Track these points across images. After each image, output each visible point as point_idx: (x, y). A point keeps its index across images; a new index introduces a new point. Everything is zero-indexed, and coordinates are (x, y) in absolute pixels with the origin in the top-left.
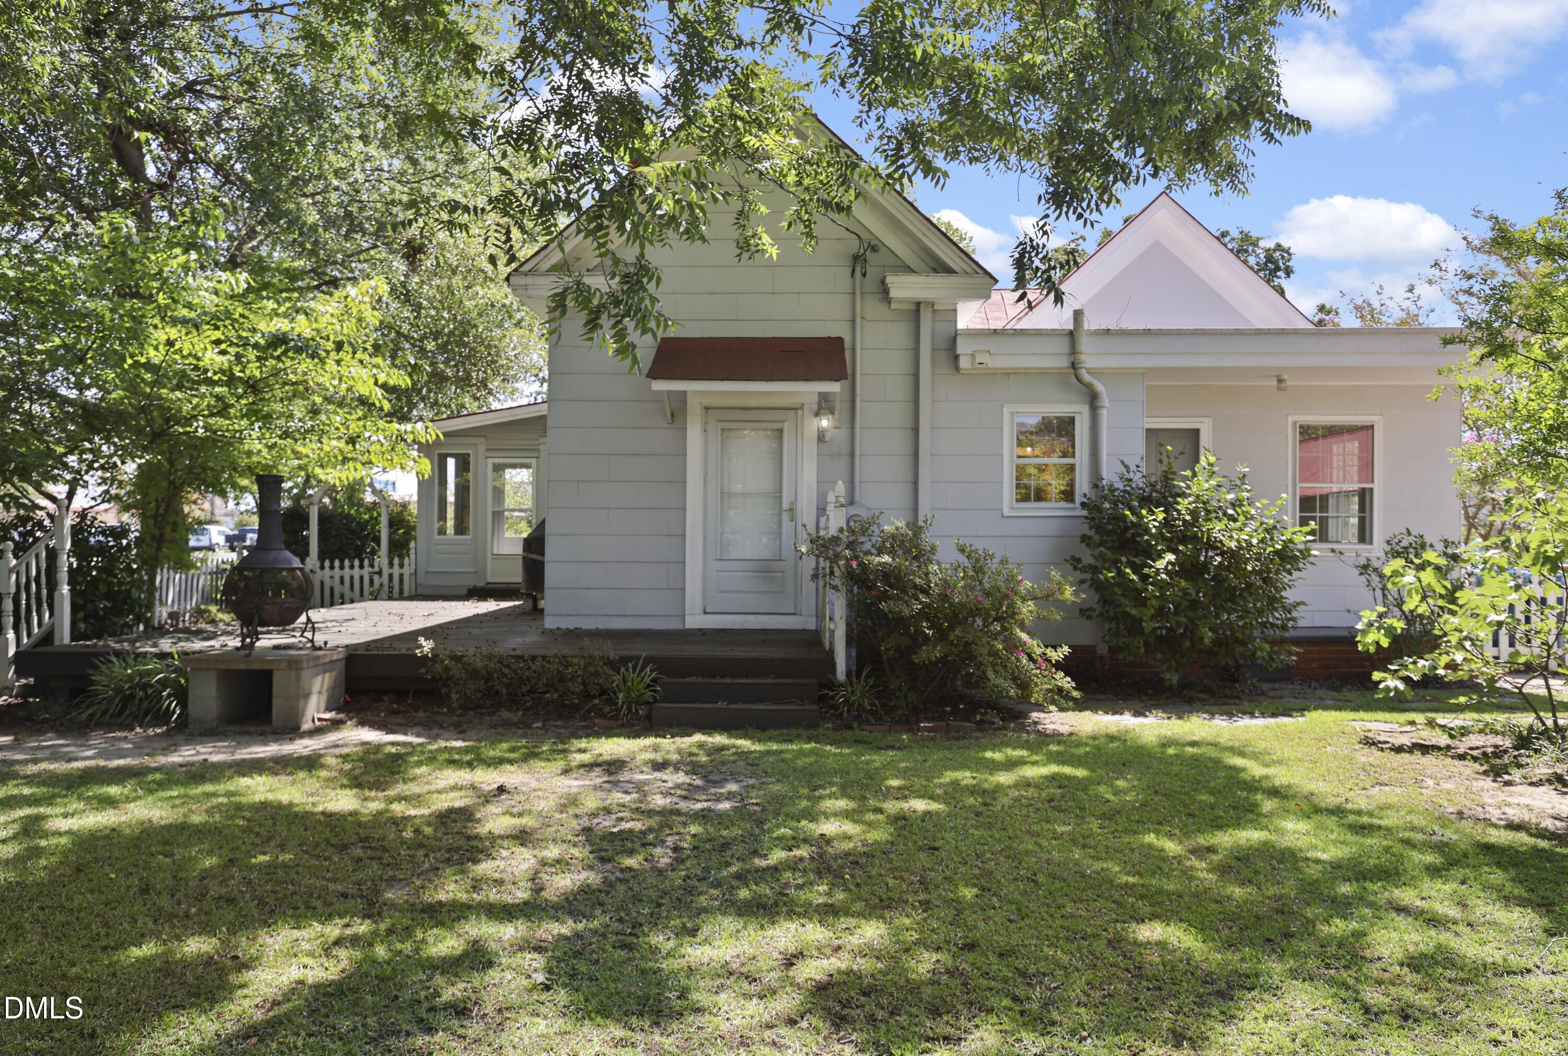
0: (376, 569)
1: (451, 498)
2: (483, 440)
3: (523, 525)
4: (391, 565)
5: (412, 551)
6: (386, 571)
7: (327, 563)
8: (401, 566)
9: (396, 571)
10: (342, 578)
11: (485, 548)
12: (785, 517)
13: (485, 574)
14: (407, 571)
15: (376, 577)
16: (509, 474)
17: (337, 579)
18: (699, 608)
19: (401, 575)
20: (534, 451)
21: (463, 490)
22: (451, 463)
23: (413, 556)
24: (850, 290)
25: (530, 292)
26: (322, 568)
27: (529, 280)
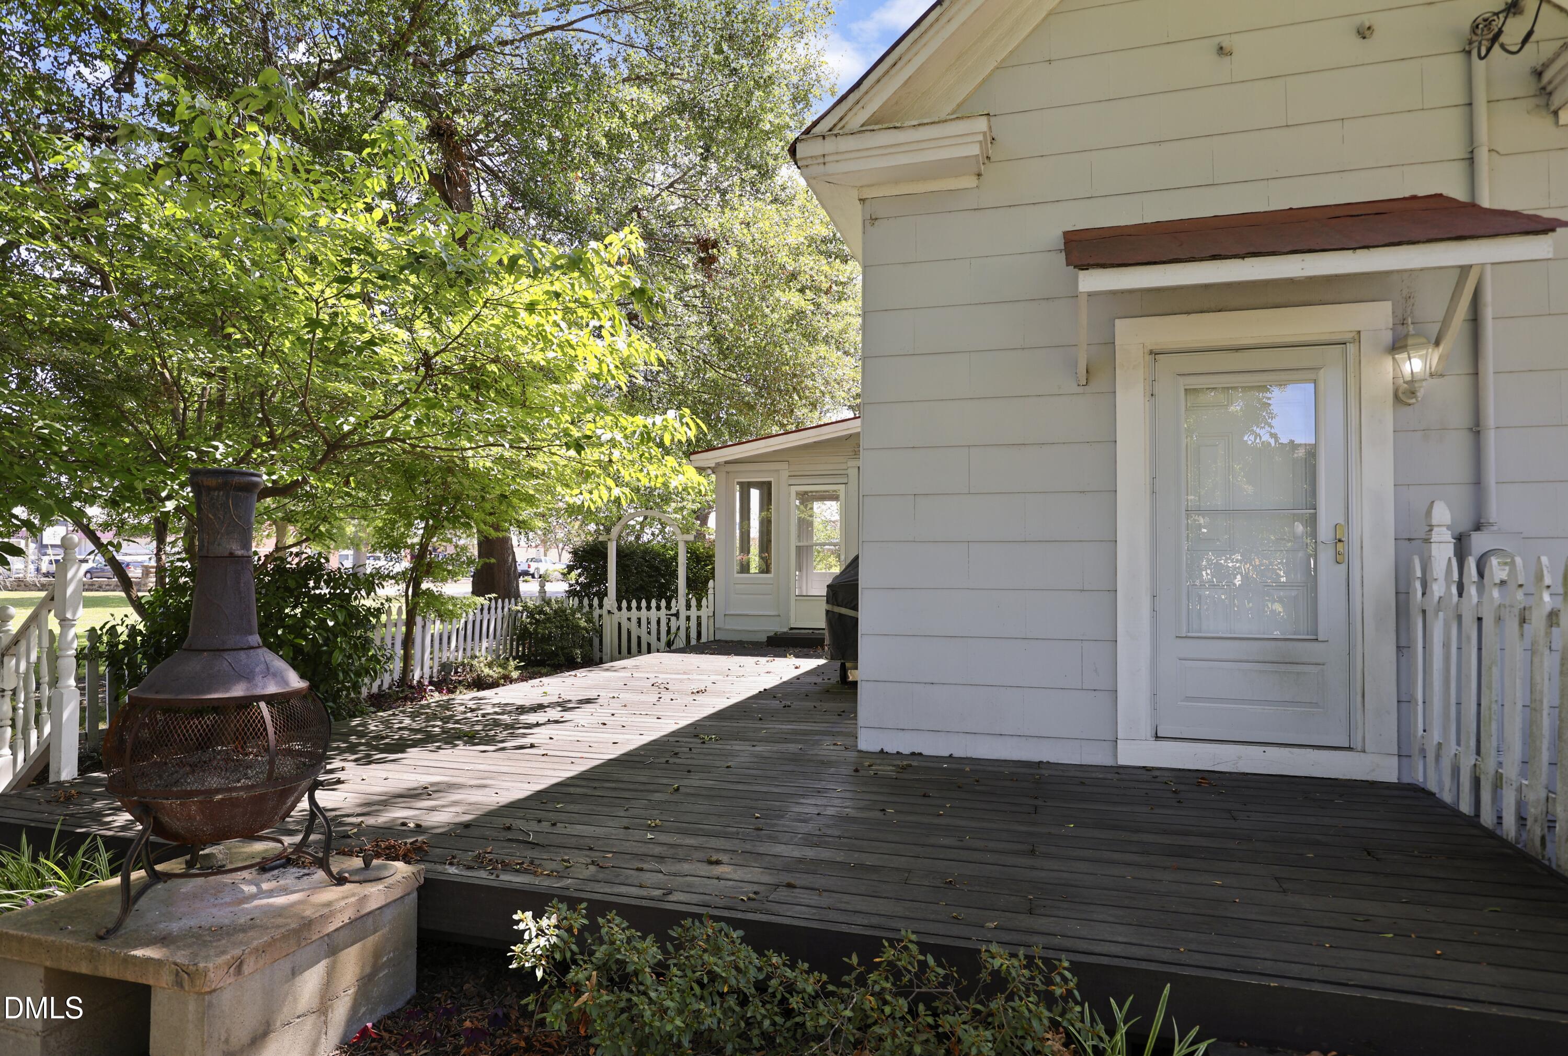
0: (673, 611)
1: (755, 532)
2: (785, 466)
3: (832, 560)
4: (688, 607)
5: (710, 591)
6: (683, 614)
7: (624, 604)
8: (699, 607)
9: (693, 613)
10: (639, 620)
11: (789, 589)
12: (1326, 556)
13: (788, 619)
14: (705, 613)
15: (673, 619)
16: (817, 506)
17: (634, 620)
18: (1146, 731)
19: (699, 618)
20: (841, 476)
21: (766, 524)
22: (755, 494)
23: (711, 597)
24: (1461, 99)
25: (831, 168)
26: (620, 609)
27: (829, 146)
